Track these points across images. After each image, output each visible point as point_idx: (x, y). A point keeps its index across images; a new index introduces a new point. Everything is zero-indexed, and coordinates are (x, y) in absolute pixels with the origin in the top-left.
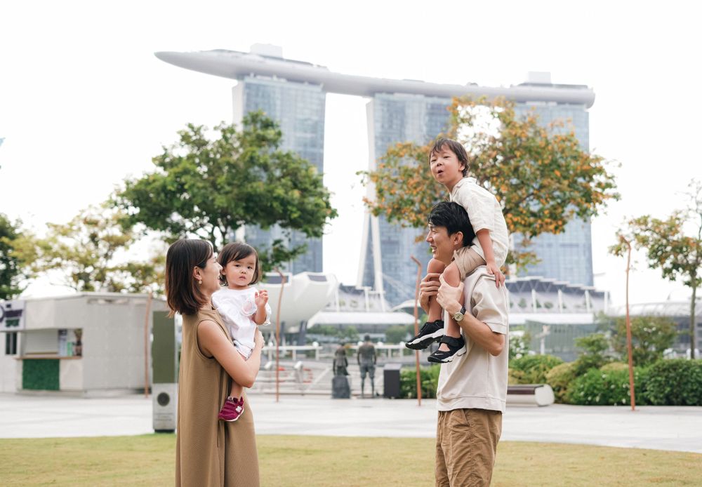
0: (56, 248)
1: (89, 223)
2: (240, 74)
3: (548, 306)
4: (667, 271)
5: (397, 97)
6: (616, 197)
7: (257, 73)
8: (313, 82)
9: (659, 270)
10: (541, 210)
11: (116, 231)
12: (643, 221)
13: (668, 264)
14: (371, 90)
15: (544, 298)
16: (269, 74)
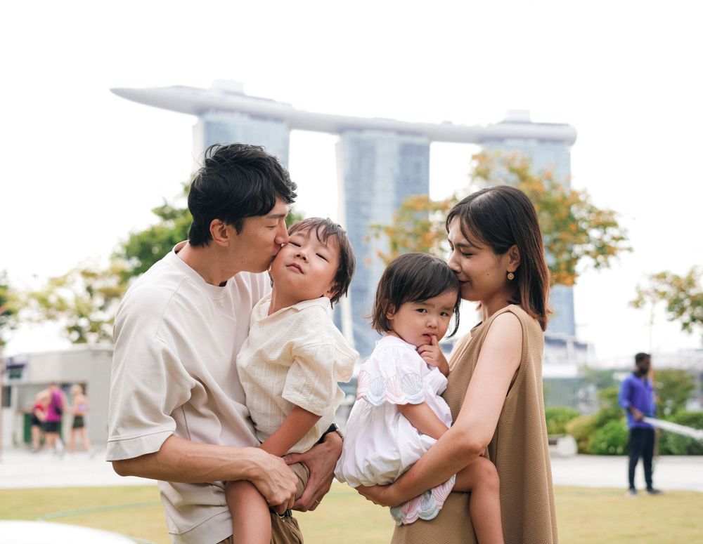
0: (53, 299)
1: (86, 274)
2: (200, 111)
4: (685, 325)
5: (367, 135)
6: (630, 249)
7: (219, 109)
8: (277, 119)
9: (678, 324)
10: (558, 264)
11: (113, 283)
12: (662, 277)
13: (686, 317)
14: (340, 128)
16: (230, 110)
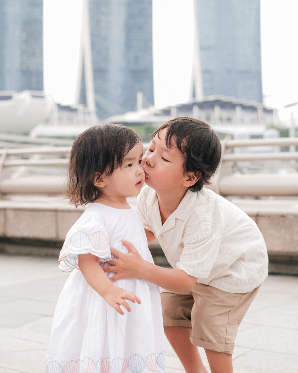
3: (229, 120)
15: (225, 114)
